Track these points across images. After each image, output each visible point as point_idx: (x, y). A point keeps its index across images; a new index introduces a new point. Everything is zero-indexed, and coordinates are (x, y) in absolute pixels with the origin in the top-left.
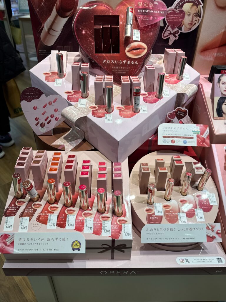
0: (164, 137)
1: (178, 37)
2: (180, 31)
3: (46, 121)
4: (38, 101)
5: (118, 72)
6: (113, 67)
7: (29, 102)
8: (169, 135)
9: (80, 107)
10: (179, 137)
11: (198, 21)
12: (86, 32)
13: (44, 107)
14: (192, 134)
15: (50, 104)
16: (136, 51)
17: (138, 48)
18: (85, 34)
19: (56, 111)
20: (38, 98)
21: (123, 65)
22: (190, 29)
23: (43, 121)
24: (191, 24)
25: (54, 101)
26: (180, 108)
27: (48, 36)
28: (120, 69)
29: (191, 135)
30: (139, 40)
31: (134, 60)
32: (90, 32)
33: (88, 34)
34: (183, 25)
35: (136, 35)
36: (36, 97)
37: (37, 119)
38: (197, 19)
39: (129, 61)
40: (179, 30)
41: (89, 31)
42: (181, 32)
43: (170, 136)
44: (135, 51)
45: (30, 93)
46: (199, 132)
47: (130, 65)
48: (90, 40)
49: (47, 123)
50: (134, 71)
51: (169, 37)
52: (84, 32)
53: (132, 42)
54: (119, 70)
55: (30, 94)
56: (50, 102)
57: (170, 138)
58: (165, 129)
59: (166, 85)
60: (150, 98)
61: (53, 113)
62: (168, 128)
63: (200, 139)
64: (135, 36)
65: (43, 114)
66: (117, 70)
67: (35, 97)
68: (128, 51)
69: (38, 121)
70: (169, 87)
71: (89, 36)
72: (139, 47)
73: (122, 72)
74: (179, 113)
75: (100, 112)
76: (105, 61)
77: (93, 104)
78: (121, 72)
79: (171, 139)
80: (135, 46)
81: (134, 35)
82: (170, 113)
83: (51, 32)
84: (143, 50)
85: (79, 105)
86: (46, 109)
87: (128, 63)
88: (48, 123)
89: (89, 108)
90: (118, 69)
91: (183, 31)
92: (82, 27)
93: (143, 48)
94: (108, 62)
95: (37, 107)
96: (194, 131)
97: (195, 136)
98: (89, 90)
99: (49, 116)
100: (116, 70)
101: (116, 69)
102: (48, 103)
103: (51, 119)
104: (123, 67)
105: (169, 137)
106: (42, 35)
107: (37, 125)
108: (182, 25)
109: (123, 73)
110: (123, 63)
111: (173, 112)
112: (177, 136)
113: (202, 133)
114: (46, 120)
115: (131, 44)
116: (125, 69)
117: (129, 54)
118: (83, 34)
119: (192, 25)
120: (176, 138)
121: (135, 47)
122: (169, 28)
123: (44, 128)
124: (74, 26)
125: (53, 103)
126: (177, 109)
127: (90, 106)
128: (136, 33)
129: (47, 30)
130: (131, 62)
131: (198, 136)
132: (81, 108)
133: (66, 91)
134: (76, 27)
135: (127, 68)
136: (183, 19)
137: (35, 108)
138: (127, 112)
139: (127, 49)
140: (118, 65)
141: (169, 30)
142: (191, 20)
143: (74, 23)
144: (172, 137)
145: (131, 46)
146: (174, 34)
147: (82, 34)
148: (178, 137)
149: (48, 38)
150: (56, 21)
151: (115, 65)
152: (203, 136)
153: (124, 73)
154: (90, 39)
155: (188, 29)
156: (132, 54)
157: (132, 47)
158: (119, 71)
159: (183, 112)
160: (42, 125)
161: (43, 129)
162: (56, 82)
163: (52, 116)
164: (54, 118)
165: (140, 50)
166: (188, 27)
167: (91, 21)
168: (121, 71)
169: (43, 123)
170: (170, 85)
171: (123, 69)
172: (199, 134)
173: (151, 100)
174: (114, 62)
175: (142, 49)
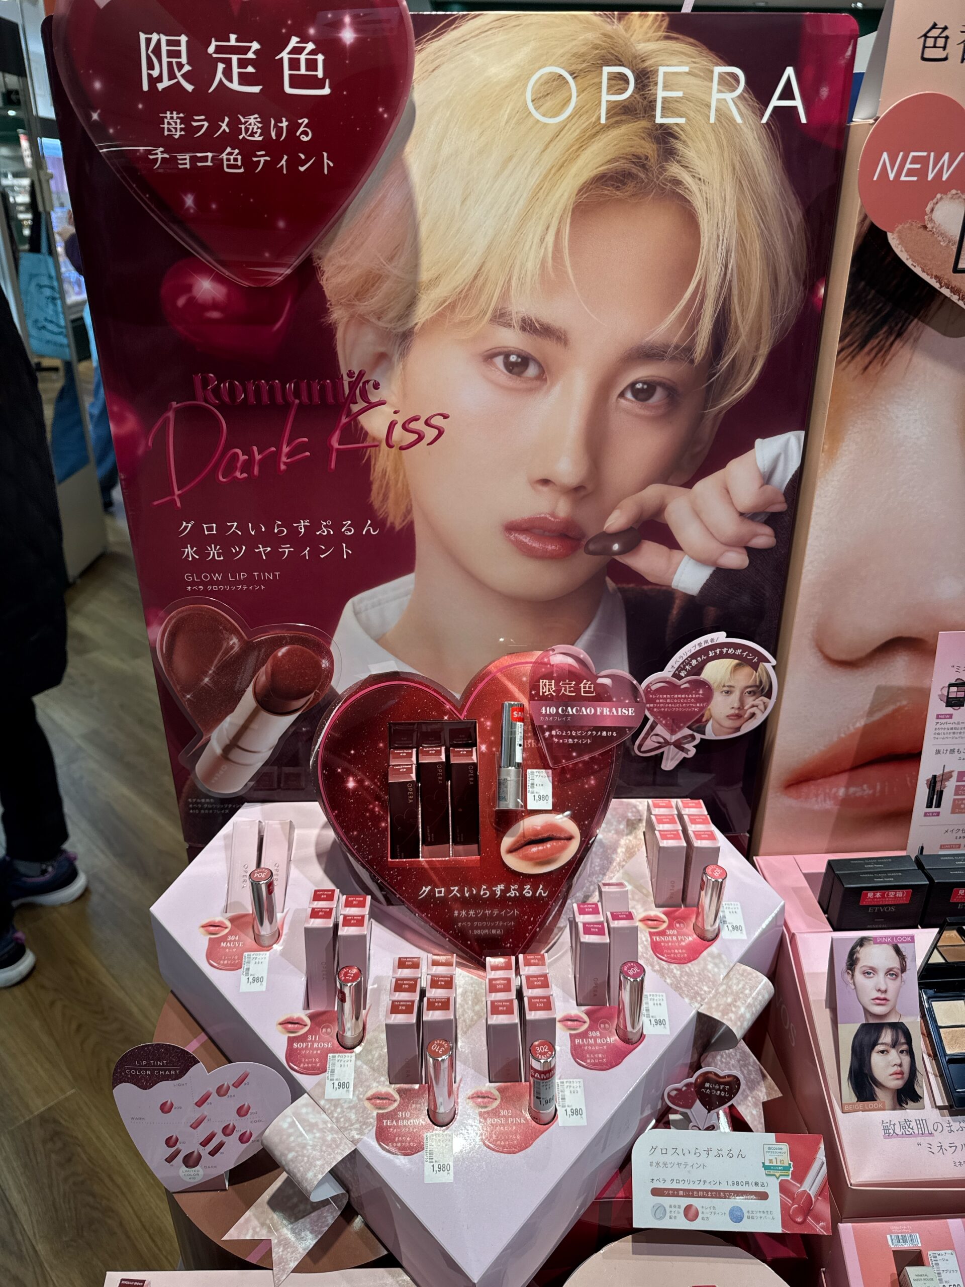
0: (656, 1192)
1: (692, 752)
2: (699, 737)
3: (204, 1146)
4: (179, 1085)
5: (475, 932)
6: (456, 913)
7: (144, 1087)
8: (675, 1186)
9: (330, 1101)
10: (712, 1191)
11: (762, 707)
12: (360, 782)
13: (200, 1104)
14: (760, 1175)
15: (222, 1091)
16: (541, 848)
17: (546, 835)
18: (355, 789)
19: (242, 1112)
20: (177, 1077)
21: (493, 902)
22: (738, 729)
23: (195, 1147)
24: (739, 716)
25: (237, 1085)
26: (711, 1072)
27: (225, 767)
28: (484, 918)
29: (756, 1184)
30: (550, 808)
31: (535, 879)
32: (375, 784)
33: (367, 789)
34: (707, 721)
35: (536, 789)
36: (173, 1072)
37: (170, 1142)
38: (757, 702)
39: (516, 887)
40: (695, 734)
41: (372, 780)
42: (702, 739)
43: (678, 1190)
44: (534, 849)
45: (148, 1060)
46: (786, 1168)
47: (520, 900)
48: (373, 811)
49: (209, 1153)
50: (534, 922)
51: (662, 753)
52: (351, 784)
53: (523, 817)
54: (480, 924)
55: (149, 1064)
56: (223, 1085)
57: (678, 1196)
58: (658, 1157)
59: (657, 967)
60: (595, 1038)
61: (232, 1118)
62: (670, 1151)
63: (793, 1199)
64: (532, 792)
65: (195, 1126)
66: (472, 924)
67: (167, 1073)
68: (511, 851)
69: (174, 1149)
70: (669, 981)
71: (369, 798)
72: (548, 831)
73: (491, 928)
74: (709, 1088)
75: (405, 1123)
76: (426, 889)
77: (383, 1079)
78: (486, 931)
79: (685, 1202)
80: (536, 830)
81: (529, 789)
82: (676, 1089)
83: (235, 755)
84: (562, 841)
85: (331, 1092)
86: (205, 1109)
87: (512, 894)
88: (213, 1153)
89: (367, 1104)
90: (477, 919)
91: (710, 734)
92: (346, 764)
93: (562, 836)
94: (440, 892)
95: (172, 1105)
96: (767, 1164)
97: (773, 1188)
98: (367, 1007)
99: (216, 1131)
100: (469, 924)
101: (467, 919)
102: (214, 1091)
103: (224, 1139)
104: (492, 909)
105: (674, 1193)
106: (201, 767)
107: (170, 1159)
108: (704, 719)
109: (494, 932)
110: (493, 893)
111: (687, 1085)
112: (707, 1187)
113: (800, 1174)
114: (204, 1143)
115: (522, 822)
116: (499, 918)
117: (512, 862)
118: (349, 789)
119: (741, 721)
120: (704, 1197)
121: (537, 833)
122: (659, 729)
123: (198, 1168)
124: (315, 762)
125: (232, 1087)
126: (700, 1075)
127: (370, 1093)
128: (537, 780)
129: (218, 751)
130: (521, 890)
131: (784, 1188)
132: (336, 1106)
133: (283, 1018)
134: (325, 765)
135: (507, 913)
136: (708, 705)
137: (165, 1108)
138: (510, 1120)
139: (507, 841)
140: (475, 902)
141: (657, 735)
142: (736, 705)
143: (318, 752)
144: (689, 1193)
145: (521, 831)
146: (679, 745)
147: (346, 791)
148: (707, 1191)
149: (221, 772)
150: (254, 726)
151: (465, 903)
152: (806, 1186)
153: (499, 932)
154: (374, 808)
155: (730, 731)
156: (526, 858)
157: (524, 835)
158: (477, 928)
159: (725, 1084)
160: (191, 1161)
161: (192, 1173)
162: (248, 969)
163: (227, 1131)
164: (236, 1135)
165: (554, 843)
166: (729, 723)
167: (377, 744)
168: (486, 927)
169: (196, 1153)
170: (673, 966)
171: (491, 918)
172: (789, 1178)
173: (598, 1052)
174: (461, 891)
175: (560, 839)
